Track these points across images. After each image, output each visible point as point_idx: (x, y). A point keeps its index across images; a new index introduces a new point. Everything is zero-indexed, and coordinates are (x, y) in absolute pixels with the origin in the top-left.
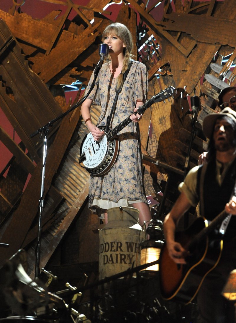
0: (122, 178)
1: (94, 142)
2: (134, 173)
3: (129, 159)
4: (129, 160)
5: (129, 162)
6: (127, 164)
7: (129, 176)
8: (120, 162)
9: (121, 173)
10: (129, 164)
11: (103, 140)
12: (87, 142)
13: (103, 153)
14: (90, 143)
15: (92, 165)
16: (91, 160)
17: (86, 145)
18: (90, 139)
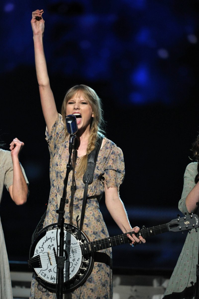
0: (92, 296)
2: (106, 289)
3: (103, 268)
4: (102, 270)
5: (103, 273)
6: (101, 276)
7: (102, 293)
9: (91, 289)
10: (103, 276)
11: (74, 250)
12: (46, 242)
13: (73, 269)
14: (50, 245)
15: (51, 278)
16: (50, 271)
17: (42, 246)
18: (51, 239)
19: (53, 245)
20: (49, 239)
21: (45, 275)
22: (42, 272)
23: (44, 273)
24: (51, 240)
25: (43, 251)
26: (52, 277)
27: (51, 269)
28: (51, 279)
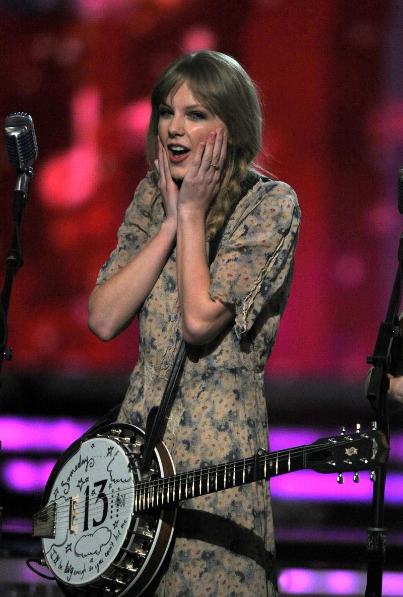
1: (96, 484)
8: (182, 577)
11: (120, 497)
12: (76, 469)
13: (110, 549)
14: (81, 479)
15: (66, 569)
16: (69, 548)
17: (69, 479)
18: (88, 463)
19: (87, 480)
20: (83, 462)
21: (58, 558)
22: (54, 549)
23: (56, 553)
24: (87, 466)
25: (67, 493)
26: (69, 566)
27: (71, 544)
28: (65, 572)
